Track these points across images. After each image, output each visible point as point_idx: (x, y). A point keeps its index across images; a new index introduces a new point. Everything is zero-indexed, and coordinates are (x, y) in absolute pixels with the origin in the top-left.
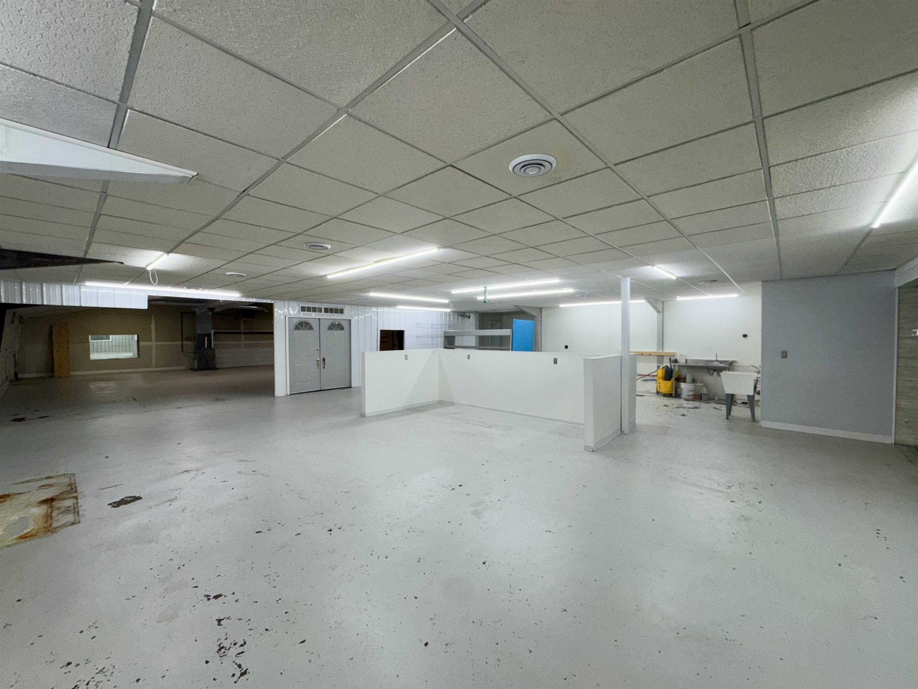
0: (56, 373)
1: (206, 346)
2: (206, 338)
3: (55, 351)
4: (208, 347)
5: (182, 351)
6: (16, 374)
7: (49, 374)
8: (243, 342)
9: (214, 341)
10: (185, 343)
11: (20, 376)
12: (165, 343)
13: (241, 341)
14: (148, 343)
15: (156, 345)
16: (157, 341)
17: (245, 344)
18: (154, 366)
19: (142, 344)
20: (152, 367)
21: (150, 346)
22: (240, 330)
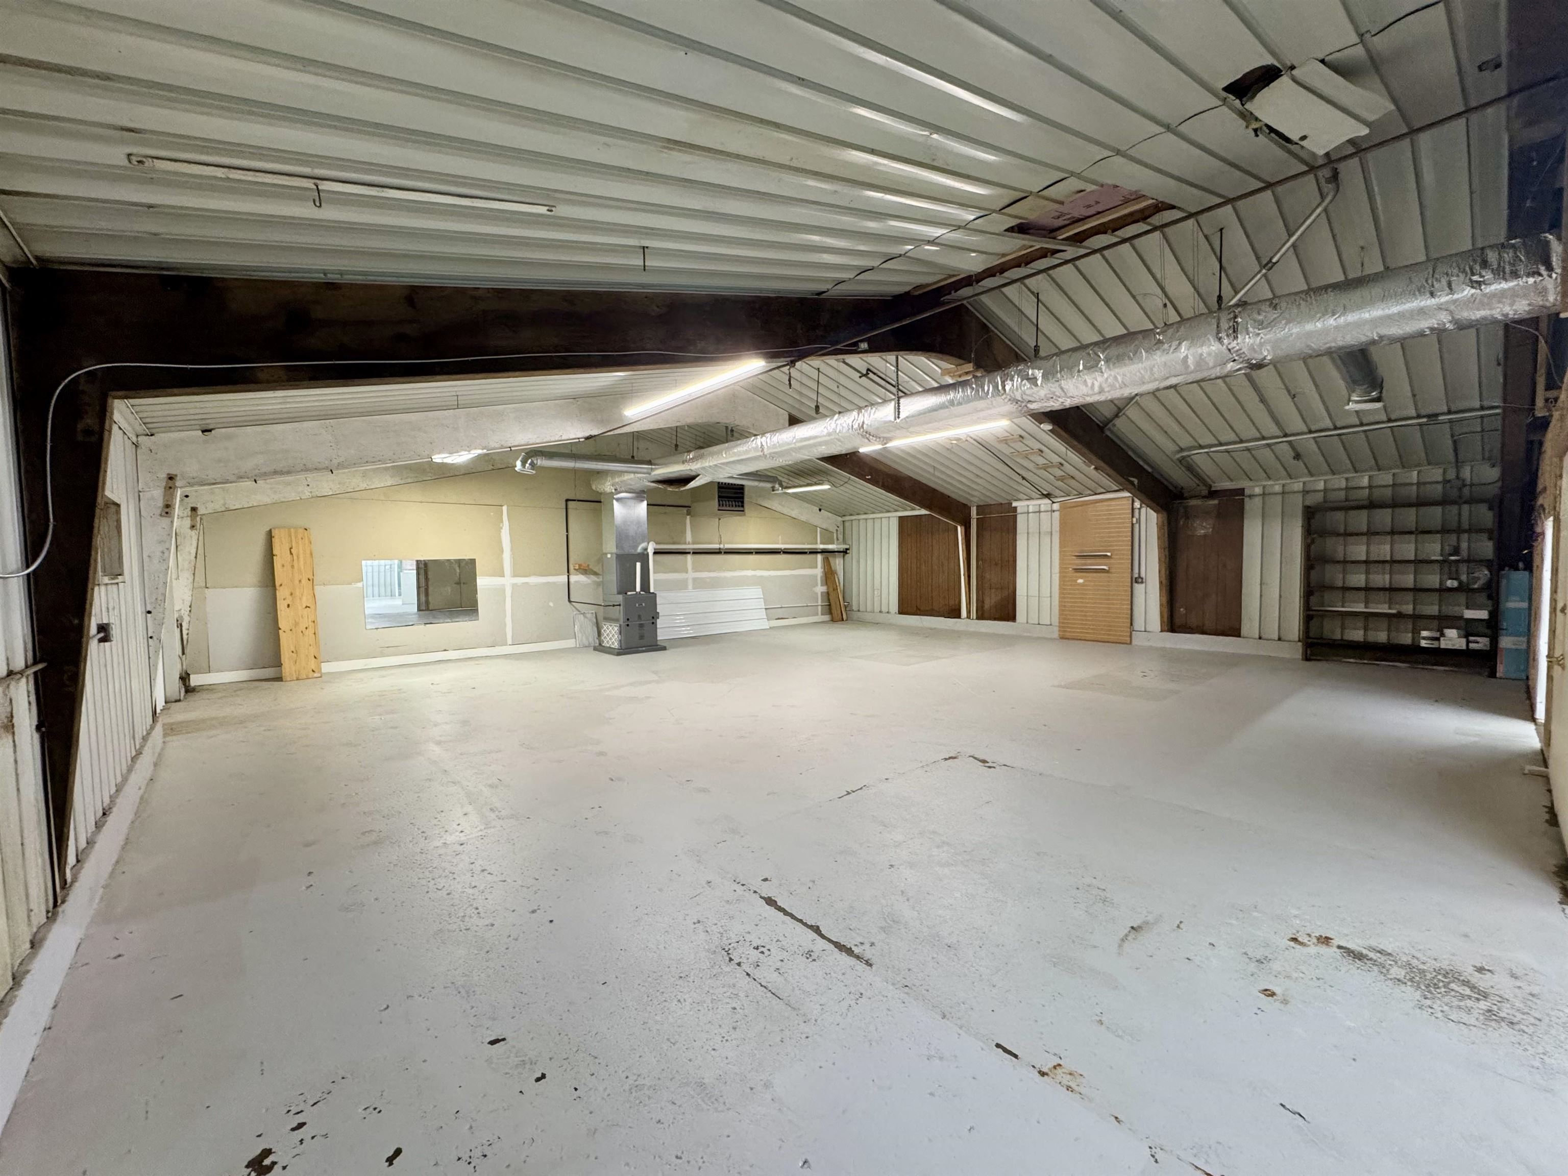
0: (288, 667)
1: (638, 589)
2: (638, 565)
3: (281, 605)
4: (642, 589)
5: (570, 601)
6: (184, 678)
7: (269, 672)
8: (691, 575)
9: (655, 573)
10: (573, 578)
11: (195, 681)
12: (533, 580)
13: (687, 572)
14: (496, 581)
15: (514, 586)
16: (515, 575)
17: (694, 580)
18: (510, 642)
19: (482, 582)
20: (504, 644)
21: (501, 590)
22: (685, 543)
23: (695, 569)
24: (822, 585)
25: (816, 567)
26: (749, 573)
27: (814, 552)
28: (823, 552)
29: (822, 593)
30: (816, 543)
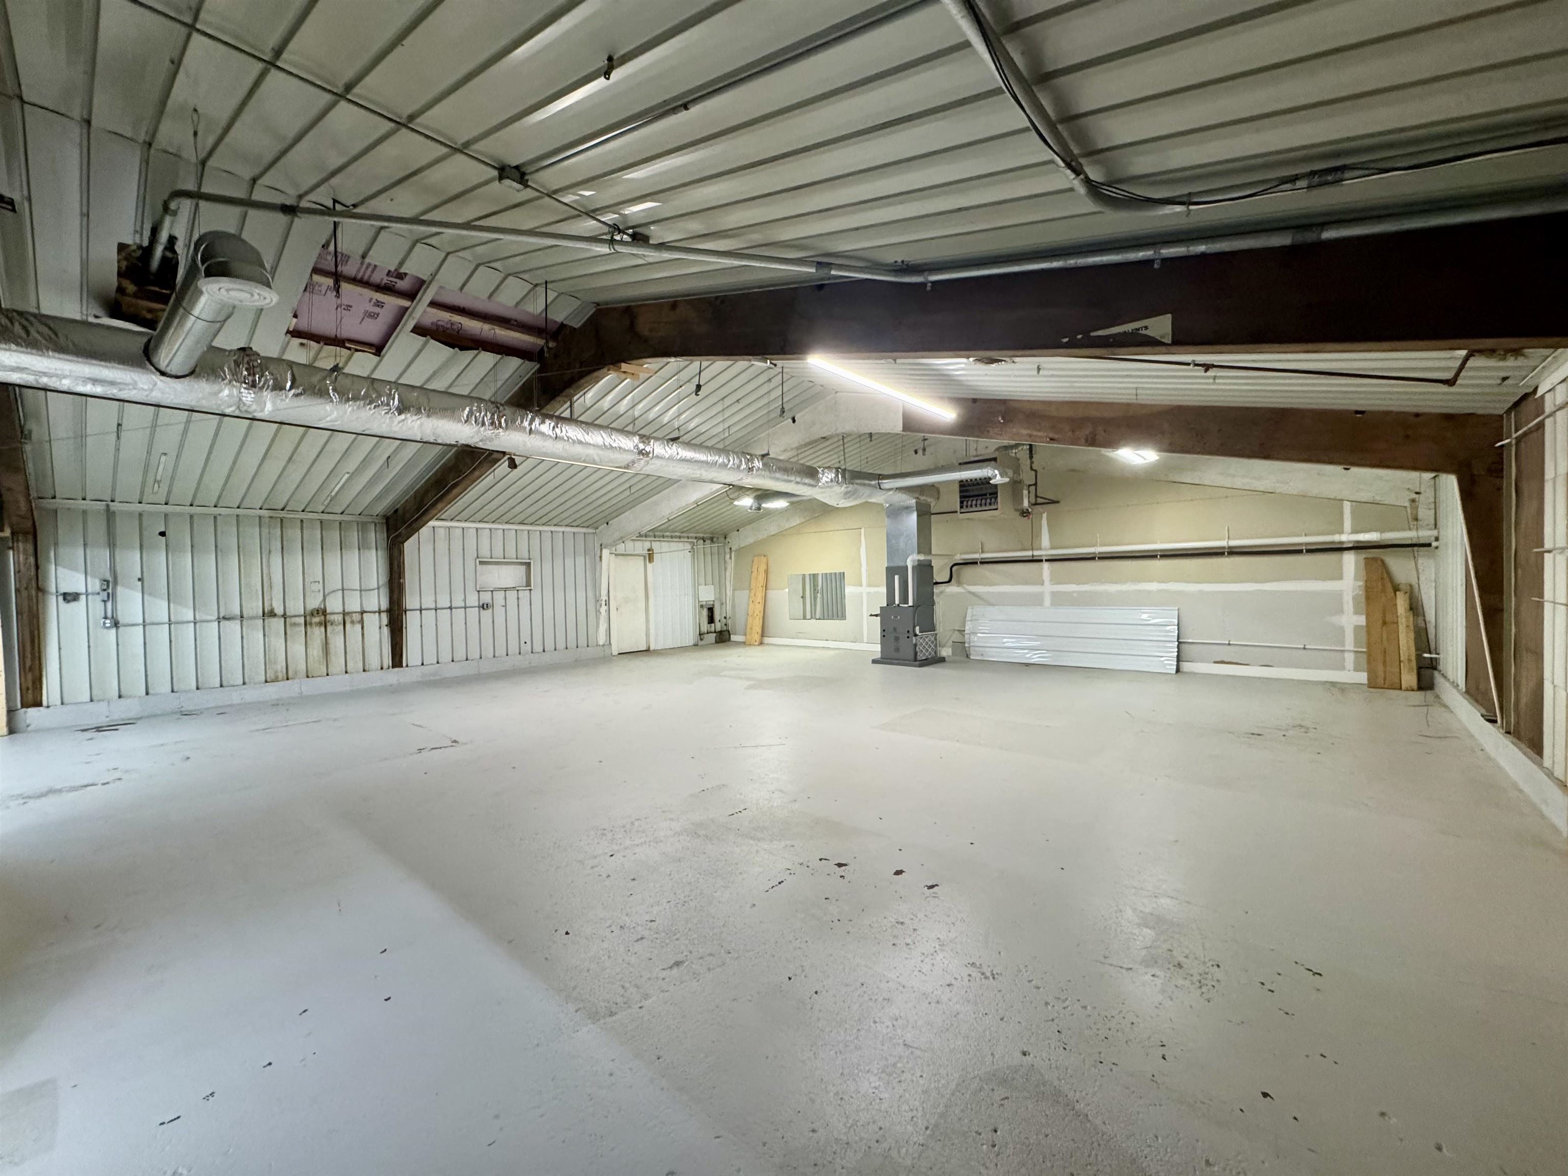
1: (897, 601)
3: (750, 601)
8: (1048, 588)
12: (881, 589)
13: (1042, 584)
14: (858, 590)
15: (869, 593)
16: (869, 585)
17: (1054, 594)
18: (865, 640)
19: (849, 590)
20: (862, 642)
21: (860, 596)
22: (1041, 549)
23: (1055, 580)
24: (1356, 613)
25: (1340, 578)
26: (1154, 586)
27: (1339, 549)
28: (1358, 547)
29: (1357, 628)
30: (1341, 532)
